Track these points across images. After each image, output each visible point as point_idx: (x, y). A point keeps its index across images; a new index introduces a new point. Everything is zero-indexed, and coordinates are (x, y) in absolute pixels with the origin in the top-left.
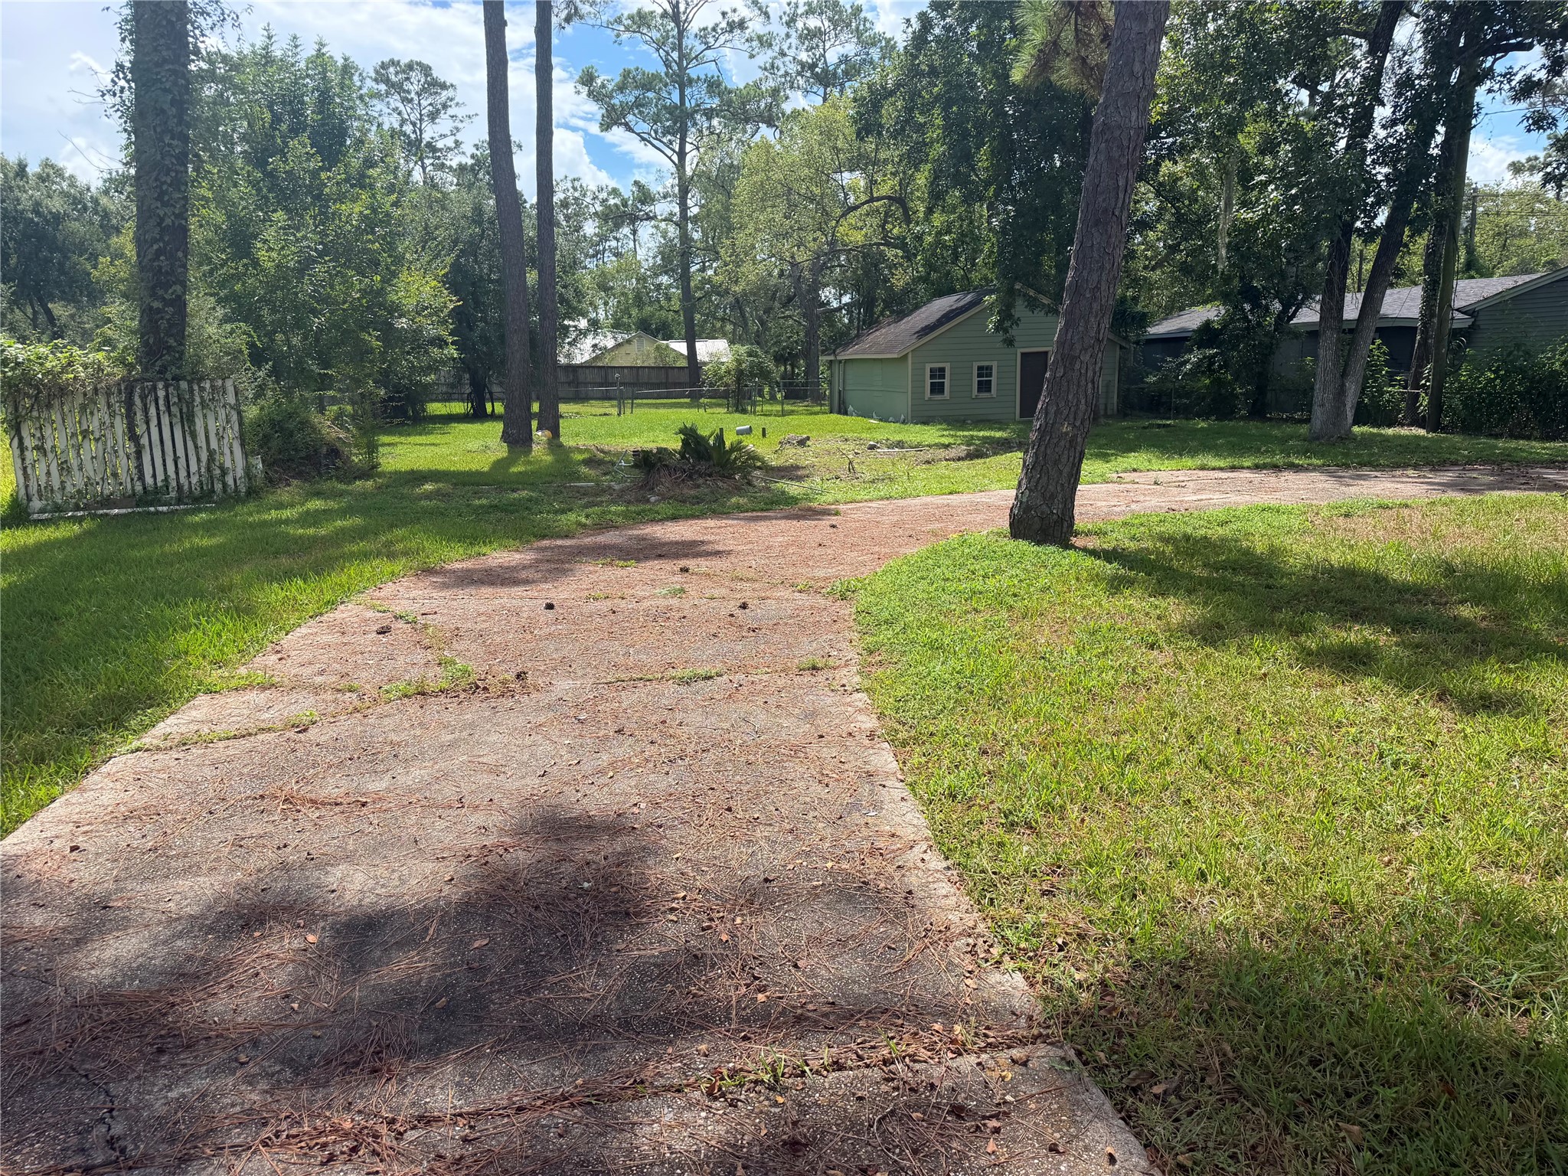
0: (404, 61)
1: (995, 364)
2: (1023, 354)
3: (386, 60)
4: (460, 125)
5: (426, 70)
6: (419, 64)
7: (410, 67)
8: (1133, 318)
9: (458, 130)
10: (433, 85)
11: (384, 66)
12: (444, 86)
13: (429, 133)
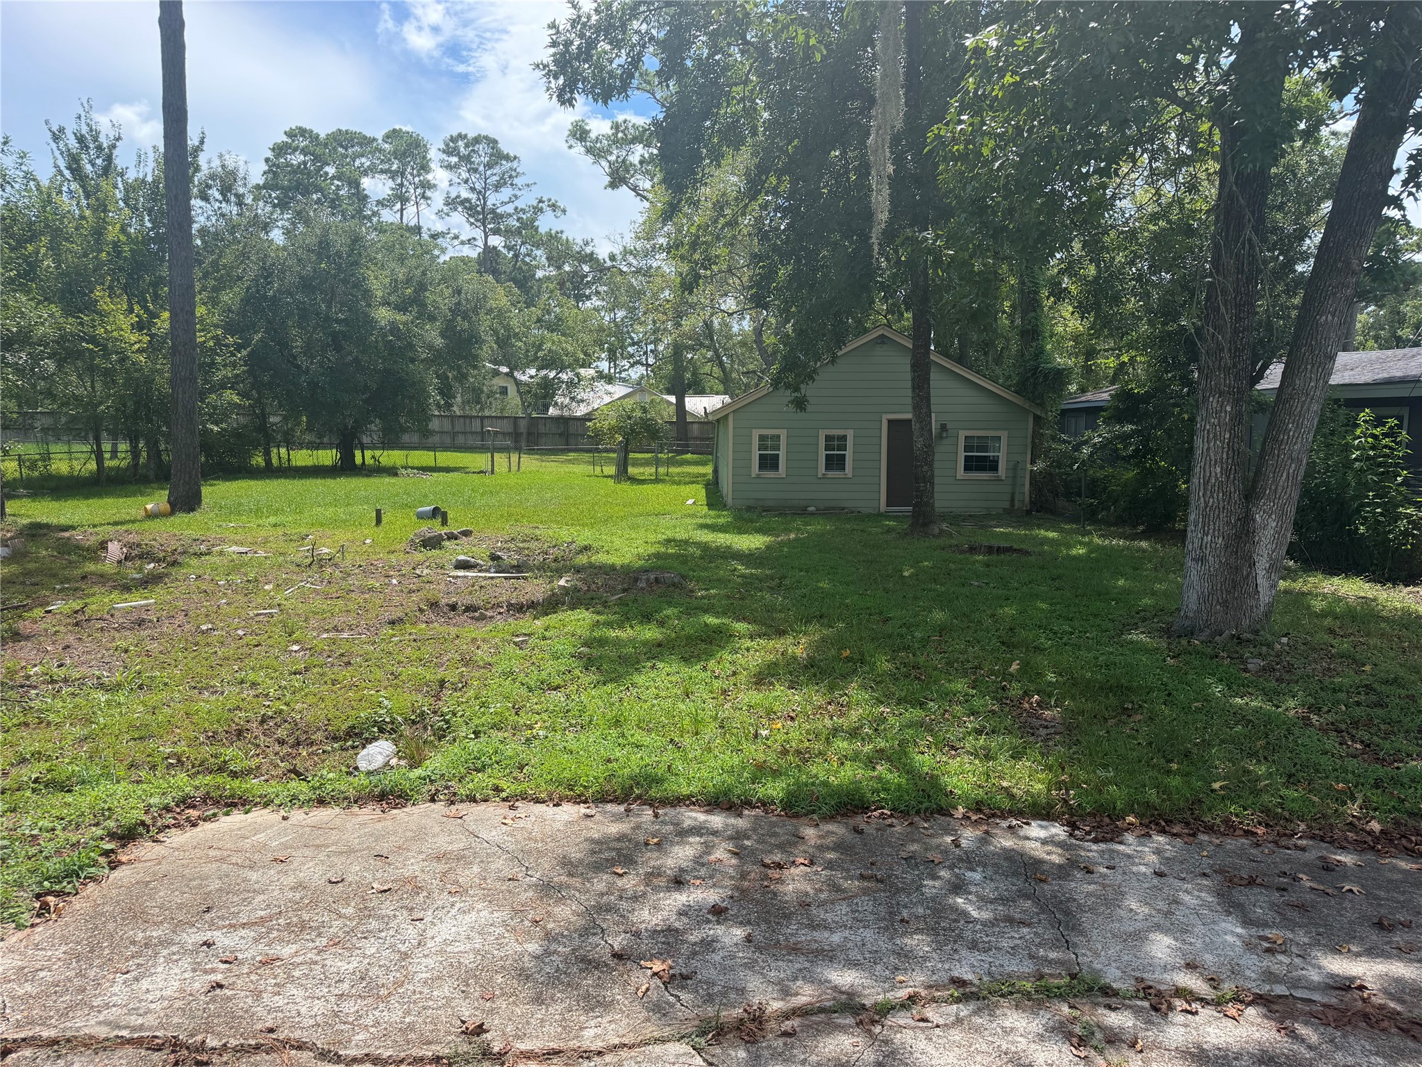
0: (471, 135)
1: (850, 434)
2: (890, 421)
3: (455, 134)
4: (519, 193)
5: (493, 142)
6: (486, 138)
7: (477, 140)
8: (1046, 376)
9: (516, 197)
10: (498, 156)
11: (453, 139)
12: (507, 158)
13: (493, 199)
